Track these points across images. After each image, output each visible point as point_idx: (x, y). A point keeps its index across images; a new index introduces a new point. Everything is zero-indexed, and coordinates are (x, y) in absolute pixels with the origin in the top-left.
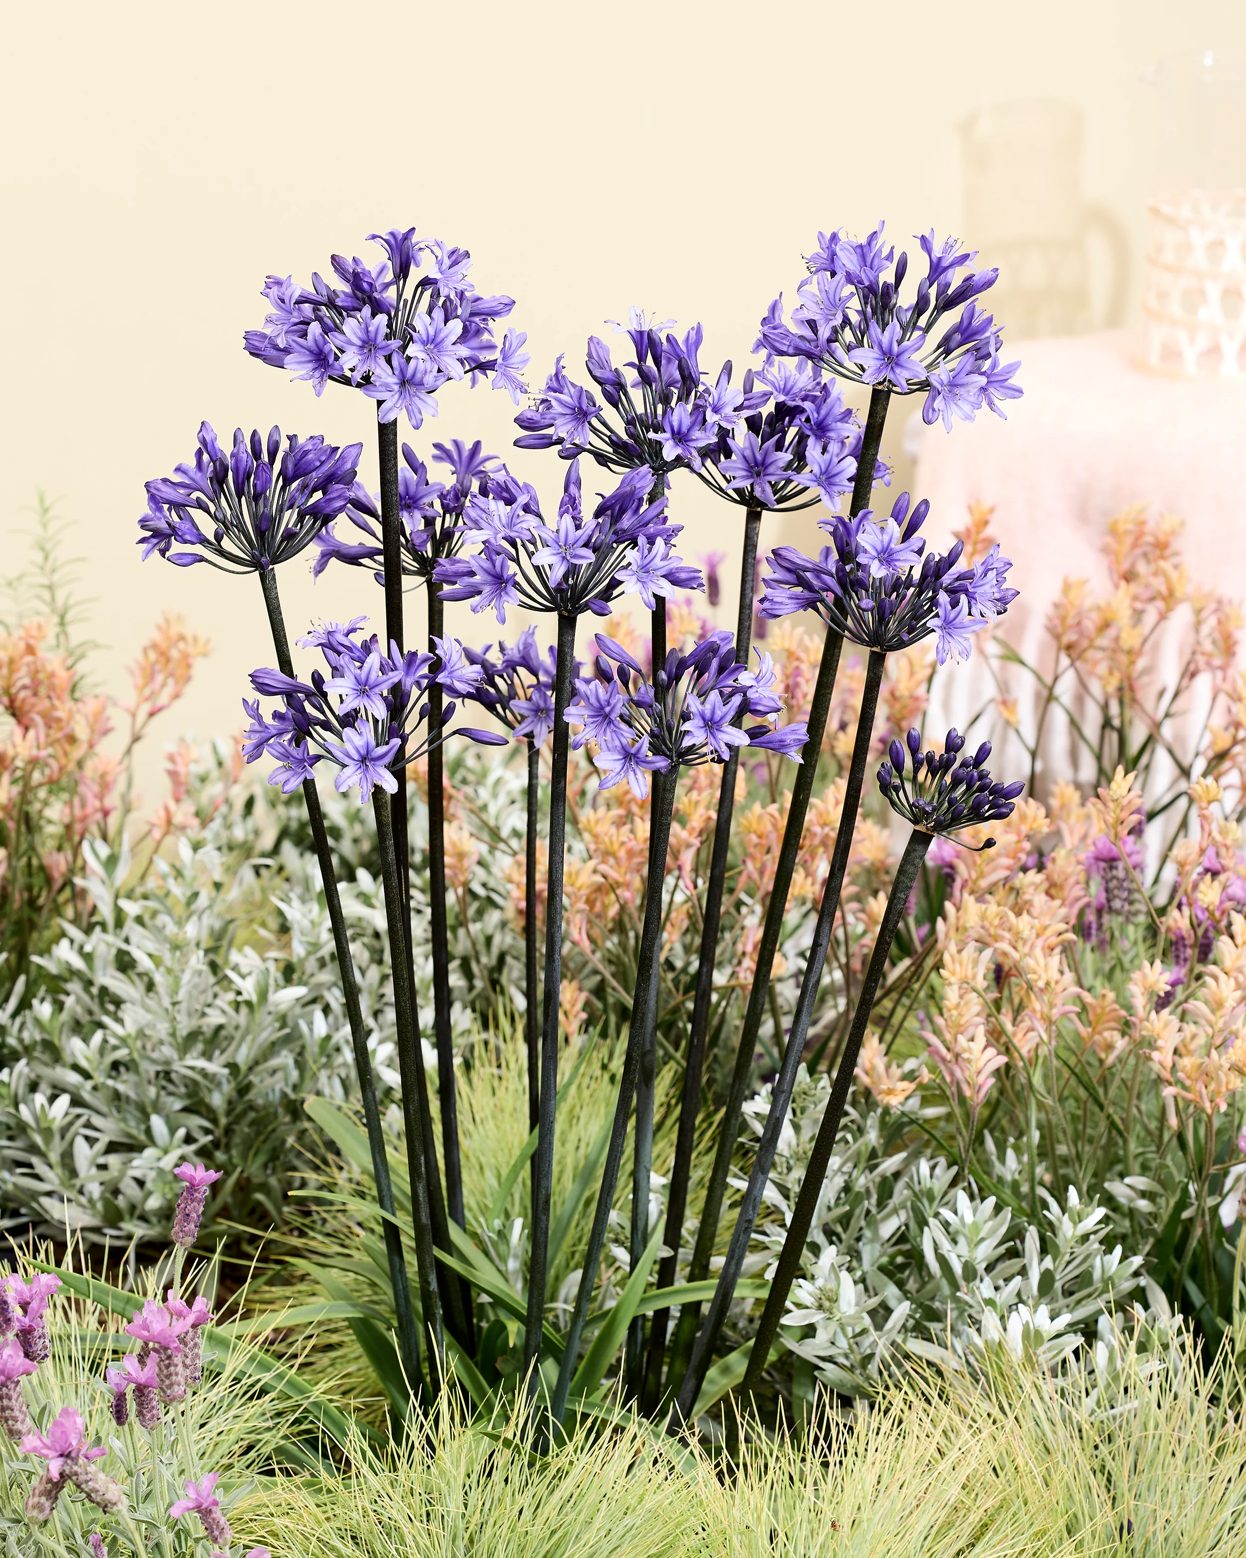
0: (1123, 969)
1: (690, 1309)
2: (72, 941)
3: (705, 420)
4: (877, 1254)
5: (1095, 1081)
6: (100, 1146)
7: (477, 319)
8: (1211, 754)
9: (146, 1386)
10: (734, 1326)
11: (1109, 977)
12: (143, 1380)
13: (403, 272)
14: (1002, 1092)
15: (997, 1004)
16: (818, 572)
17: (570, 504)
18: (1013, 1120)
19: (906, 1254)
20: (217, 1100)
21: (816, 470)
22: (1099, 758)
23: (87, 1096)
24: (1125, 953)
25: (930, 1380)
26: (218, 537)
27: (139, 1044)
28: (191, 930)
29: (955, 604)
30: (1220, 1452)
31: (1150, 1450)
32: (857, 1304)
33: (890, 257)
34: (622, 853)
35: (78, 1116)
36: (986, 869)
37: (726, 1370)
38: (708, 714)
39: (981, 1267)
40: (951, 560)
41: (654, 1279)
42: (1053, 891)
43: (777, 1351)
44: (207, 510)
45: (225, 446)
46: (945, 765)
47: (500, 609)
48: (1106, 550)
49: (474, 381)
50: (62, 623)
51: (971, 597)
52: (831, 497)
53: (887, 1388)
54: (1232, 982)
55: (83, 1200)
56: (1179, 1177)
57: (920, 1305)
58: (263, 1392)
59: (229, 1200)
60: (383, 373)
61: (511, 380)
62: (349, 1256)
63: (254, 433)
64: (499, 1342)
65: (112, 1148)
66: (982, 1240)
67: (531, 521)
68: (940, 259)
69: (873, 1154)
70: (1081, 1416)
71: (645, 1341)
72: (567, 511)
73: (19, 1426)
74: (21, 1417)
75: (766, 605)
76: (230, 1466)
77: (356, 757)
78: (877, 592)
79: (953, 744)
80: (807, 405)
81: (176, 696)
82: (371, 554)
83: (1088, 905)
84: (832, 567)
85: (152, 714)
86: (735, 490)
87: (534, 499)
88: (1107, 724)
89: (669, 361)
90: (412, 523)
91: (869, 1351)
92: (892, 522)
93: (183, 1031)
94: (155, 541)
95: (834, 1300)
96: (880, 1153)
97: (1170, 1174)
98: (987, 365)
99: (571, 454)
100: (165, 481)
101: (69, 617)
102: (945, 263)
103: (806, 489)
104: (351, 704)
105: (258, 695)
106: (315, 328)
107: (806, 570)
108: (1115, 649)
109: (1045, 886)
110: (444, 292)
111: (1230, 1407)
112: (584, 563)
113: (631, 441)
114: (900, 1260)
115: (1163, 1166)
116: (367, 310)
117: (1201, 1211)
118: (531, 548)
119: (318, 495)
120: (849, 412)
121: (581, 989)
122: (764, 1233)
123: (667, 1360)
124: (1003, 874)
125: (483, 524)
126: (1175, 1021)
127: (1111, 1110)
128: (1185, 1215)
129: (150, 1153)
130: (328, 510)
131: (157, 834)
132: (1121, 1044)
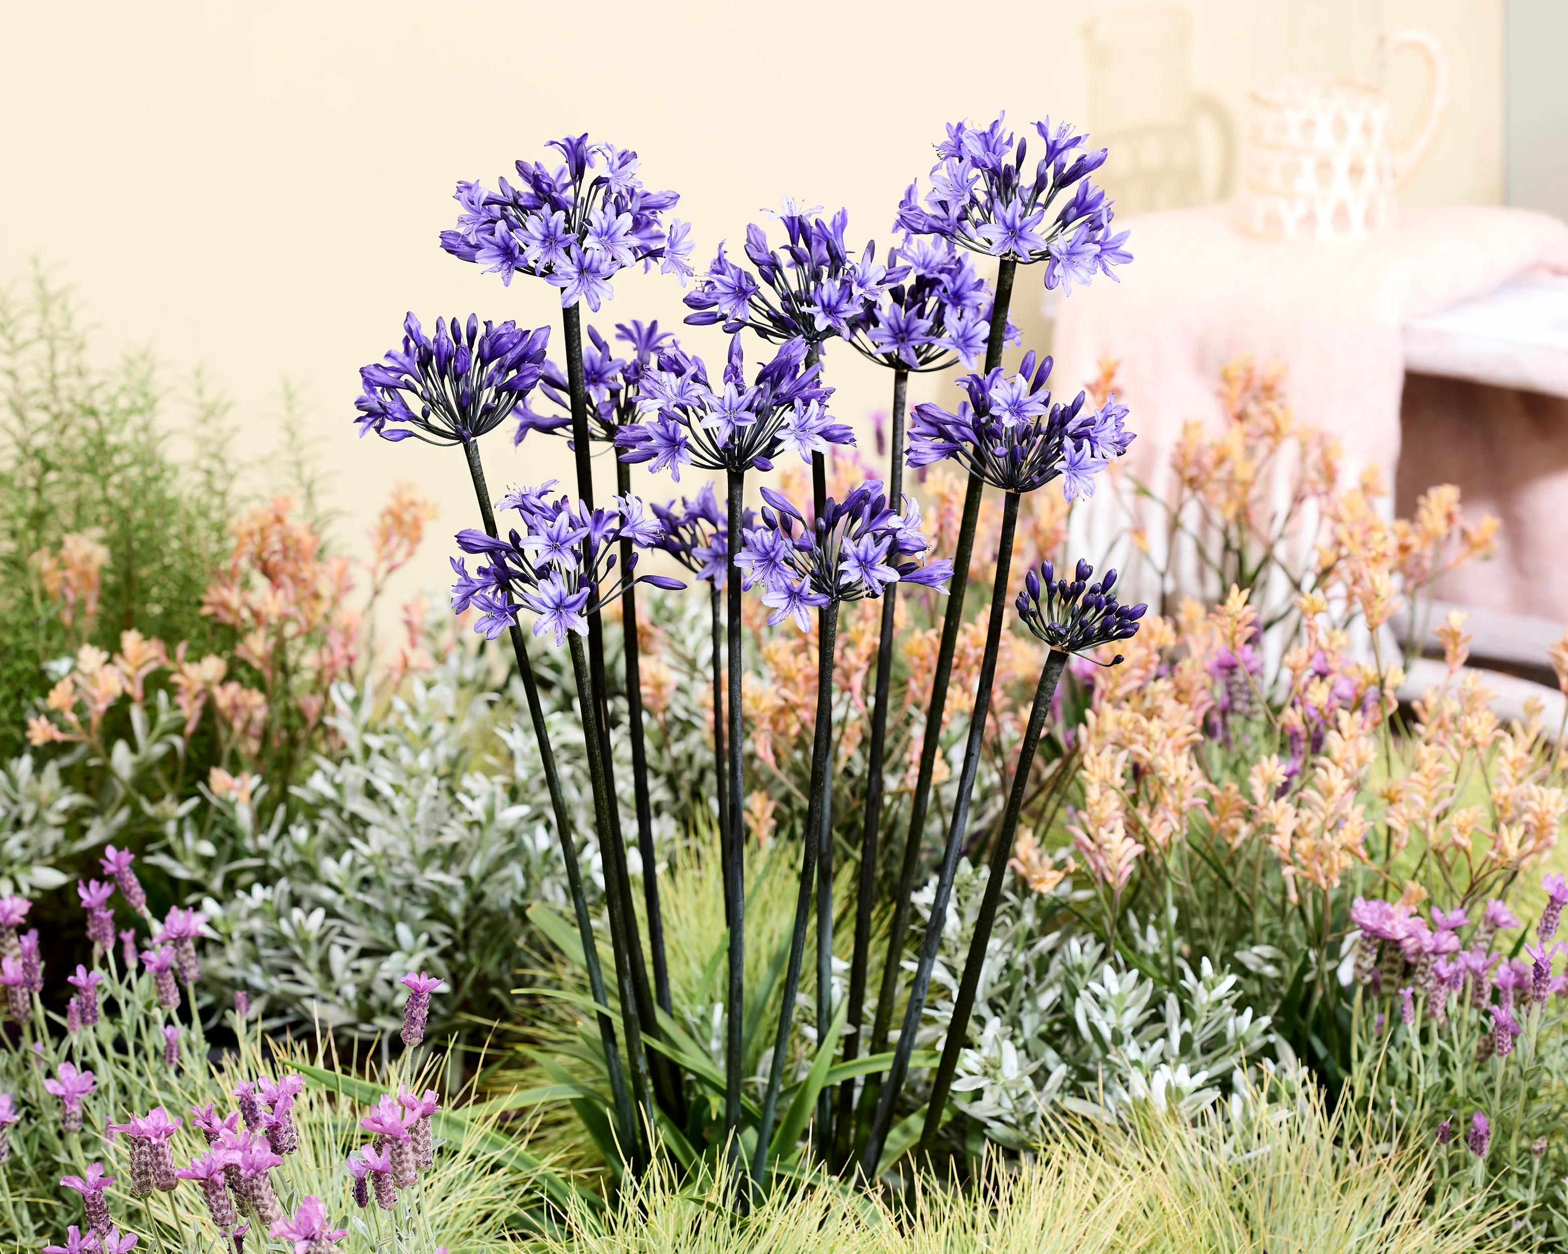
0: (1246, 762)
1: (873, 1079)
2: (325, 773)
3: (851, 294)
4: (1036, 1023)
5: (1223, 863)
6: (353, 952)
7: (647, 212)
8: (1319, 570)
9: (382, 1172)
10: (913, 1091)
11: (1234, 769)
12: (379, 1167)
13: (578, 172)
14: (1143, 875)
15: (1135, 799)
16: (957, 424)
17: (733, 373)
18: (1153, 899)
19: (1064, 1022)
20: (455, 908)
21: (954, 334)
22: (1222, 575)
23: (340, 908)
24: (1247, 747)
25: (1086, 1134)
26: (425, 414)
27: (384, 862)
28: (424, 760)
29: (1078, 448)
30: (1344, 1188)
31: (1281, 1190)
32: (1020, 1068)
33: (1010, 142)
34: (800, 678)
35: (332, 927)
36: (1121, 680)
37: (906, 1131)
38: (862, 555)
39: (1127, 1032)
40: (1074, 409)
41: (840, 1052)
42: (1181, 697)
43: (951, 1111)
44: (414, 391)
45: (429, 333)
46: (1076, 591)
47: (674, 468)
48: (1220, 394)
49: (647, 268)
50: (310, 495)
51: (1093, 441)
52: (968, 357)
53: (1048, 1143)
54: (1341, 773)
55: (340, 1000)
56: (1301, 945)
57: (1076, 1067)
58: (496, 1167)
59: (470, 995)
60: (564, 265)
61: (678, 264)
62: (572, 1042)
63: (454, 321)
64: (705, 1113)
65: (364, 953)
66: (1127, 1008)
67: (699, 389)
68: (1055, 142)
69: (1030, 935)
70: (1219, 1160)
71: (834, 1109)
72: (730, 380)
73: (269, 1213)
74: (270, 1205)
75: (912, 455)
76: (470, 1234)
77: (551, 605)
78: (1010, 441)
79: (1082, 573)
80: (944, 277)
81: (410, 554)
82: (563, 424)
83: (1213, 708)
84: (969, 418)
85: (391, 570)
86: (884, 355)
87: (701, 369)
88: (1227, 547)
89: (819, 243)
90: (599, 396)
91: (1031, 1110)
92: (1020, 377)
93: (421, 849)
94: (370, 419)
95: (997, 1067)
96: (1036, 933)
97: (1293, 944)
98: (1100, 235)
99: (733, 329)
100: (377, 366)
101: (316, 488)
102: (1060, 146)
103: (946, 351)
104: (545, 558)
105: (464, 554)
106: (501, 226)
107: (946, 423)
108: (1230, 481)
109: (1174, 693)
110: (615, 189)
111: (1352, 1147)
112: (749, 425)
113: (787, 315)
114: (1057, 1027)
115: (1286, 936)
116: (546, 208)
117: (1320, 974)
118: (701, 413)
119: (513, 373)
120: (981, 282)
121: (770, 798)
122: (936, 1009)
123: (854, 1122)
124: (1136, 684)
125: (657, 394)
126: (1292, 810)
127: (1238, 888)
128: (1308, 978)
129: (396, 957)
130: (521, 387)
131: (396, 676)
132: (1245, 829)
